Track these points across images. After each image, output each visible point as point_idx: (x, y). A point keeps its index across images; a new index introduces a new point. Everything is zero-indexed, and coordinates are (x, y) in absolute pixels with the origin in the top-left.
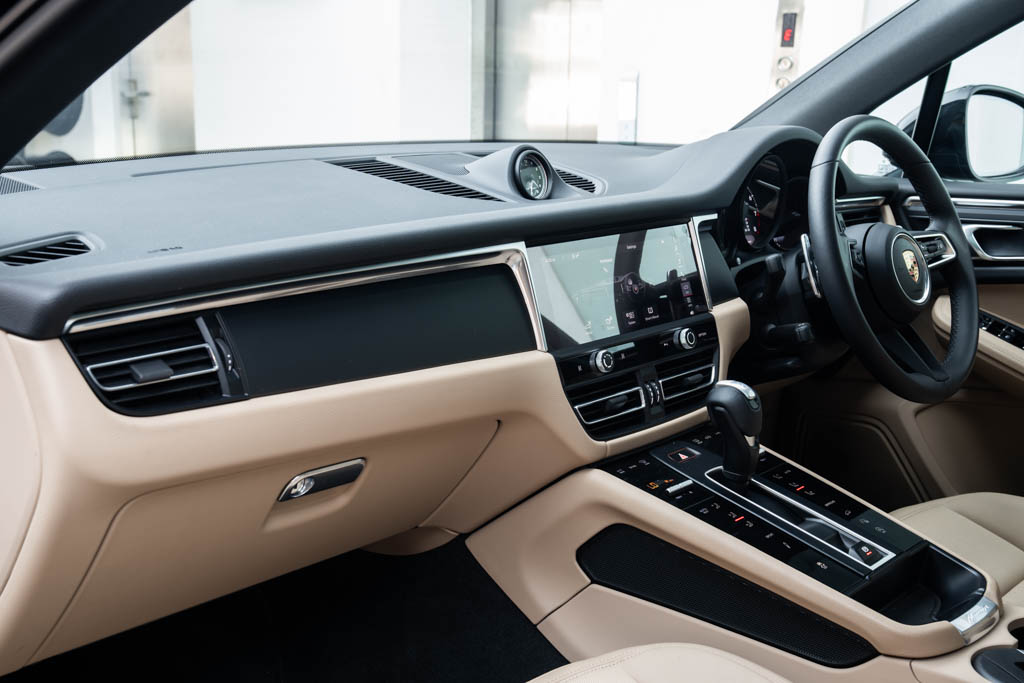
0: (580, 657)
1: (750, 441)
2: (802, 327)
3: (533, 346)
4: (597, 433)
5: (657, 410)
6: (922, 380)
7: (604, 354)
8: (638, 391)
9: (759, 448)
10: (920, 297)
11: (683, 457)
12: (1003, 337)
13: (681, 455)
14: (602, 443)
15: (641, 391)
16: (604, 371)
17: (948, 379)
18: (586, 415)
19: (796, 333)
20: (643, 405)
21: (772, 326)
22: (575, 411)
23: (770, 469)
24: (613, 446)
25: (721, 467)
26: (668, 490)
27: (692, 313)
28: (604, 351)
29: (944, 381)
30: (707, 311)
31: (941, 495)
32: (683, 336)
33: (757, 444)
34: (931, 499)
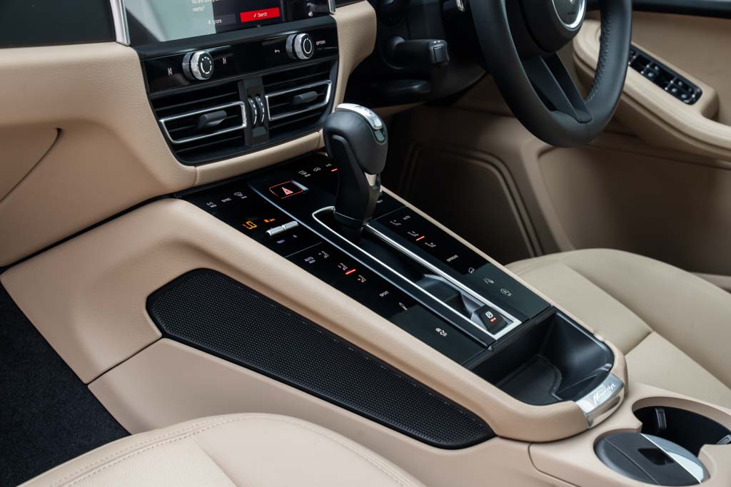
0: (144, 428)
1: (371, 179)
2: (437, 45)
3: (111, 37)
4: (186, 154)
5: (260, 132)
6: (564, 120)
7: (202, 56)
8: (239, 107)
9: (379, 188)
10: (572, 21)
11: (288, 192)
12: (646, 75)
13: (285, 190)
14: (192, 168)
15: (243, 107)
16: (200, 78)
17: (591, 120)
18: (174, 131)
19: (429, 51)
20: (244, 125)
21: (400, 40)
22: (160, 124)
23: (388, 214)
24: (203, 172)
25: (332, 208)
26: (269, 232)
27: (310, 14)
28: (202, 52)
29: (586, 122)
30: (328, 13)
31: (556, 249)
32: (298, 42)
33: (377, 184)
34: (544, 253)
